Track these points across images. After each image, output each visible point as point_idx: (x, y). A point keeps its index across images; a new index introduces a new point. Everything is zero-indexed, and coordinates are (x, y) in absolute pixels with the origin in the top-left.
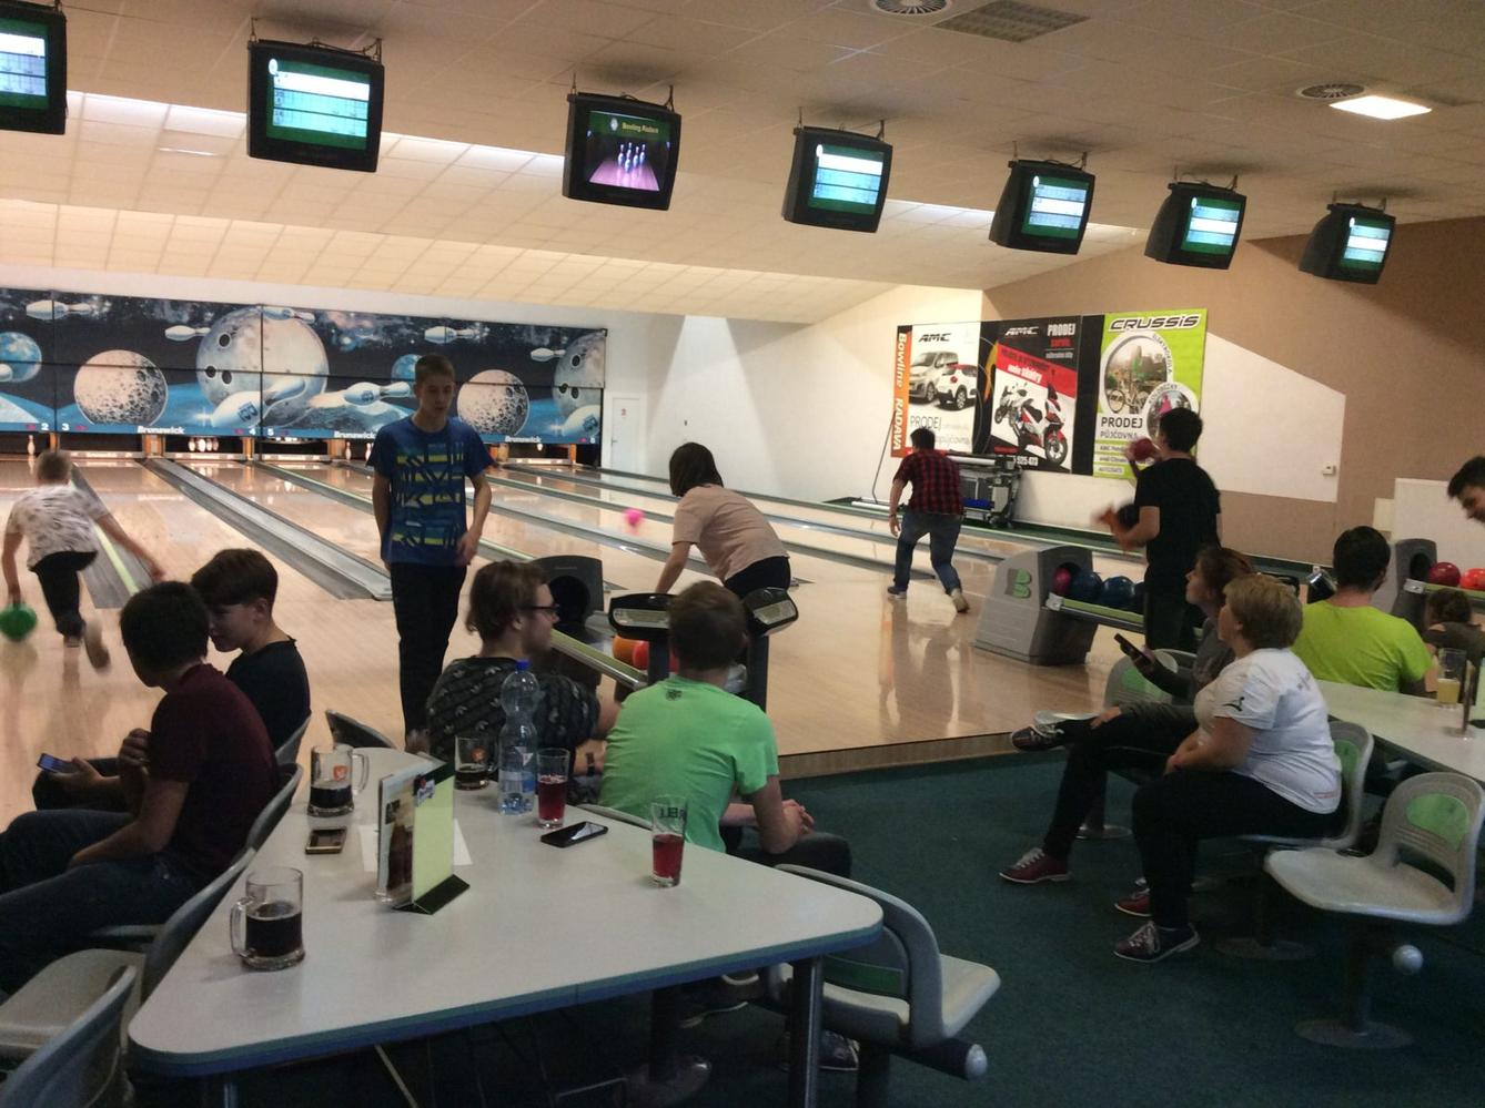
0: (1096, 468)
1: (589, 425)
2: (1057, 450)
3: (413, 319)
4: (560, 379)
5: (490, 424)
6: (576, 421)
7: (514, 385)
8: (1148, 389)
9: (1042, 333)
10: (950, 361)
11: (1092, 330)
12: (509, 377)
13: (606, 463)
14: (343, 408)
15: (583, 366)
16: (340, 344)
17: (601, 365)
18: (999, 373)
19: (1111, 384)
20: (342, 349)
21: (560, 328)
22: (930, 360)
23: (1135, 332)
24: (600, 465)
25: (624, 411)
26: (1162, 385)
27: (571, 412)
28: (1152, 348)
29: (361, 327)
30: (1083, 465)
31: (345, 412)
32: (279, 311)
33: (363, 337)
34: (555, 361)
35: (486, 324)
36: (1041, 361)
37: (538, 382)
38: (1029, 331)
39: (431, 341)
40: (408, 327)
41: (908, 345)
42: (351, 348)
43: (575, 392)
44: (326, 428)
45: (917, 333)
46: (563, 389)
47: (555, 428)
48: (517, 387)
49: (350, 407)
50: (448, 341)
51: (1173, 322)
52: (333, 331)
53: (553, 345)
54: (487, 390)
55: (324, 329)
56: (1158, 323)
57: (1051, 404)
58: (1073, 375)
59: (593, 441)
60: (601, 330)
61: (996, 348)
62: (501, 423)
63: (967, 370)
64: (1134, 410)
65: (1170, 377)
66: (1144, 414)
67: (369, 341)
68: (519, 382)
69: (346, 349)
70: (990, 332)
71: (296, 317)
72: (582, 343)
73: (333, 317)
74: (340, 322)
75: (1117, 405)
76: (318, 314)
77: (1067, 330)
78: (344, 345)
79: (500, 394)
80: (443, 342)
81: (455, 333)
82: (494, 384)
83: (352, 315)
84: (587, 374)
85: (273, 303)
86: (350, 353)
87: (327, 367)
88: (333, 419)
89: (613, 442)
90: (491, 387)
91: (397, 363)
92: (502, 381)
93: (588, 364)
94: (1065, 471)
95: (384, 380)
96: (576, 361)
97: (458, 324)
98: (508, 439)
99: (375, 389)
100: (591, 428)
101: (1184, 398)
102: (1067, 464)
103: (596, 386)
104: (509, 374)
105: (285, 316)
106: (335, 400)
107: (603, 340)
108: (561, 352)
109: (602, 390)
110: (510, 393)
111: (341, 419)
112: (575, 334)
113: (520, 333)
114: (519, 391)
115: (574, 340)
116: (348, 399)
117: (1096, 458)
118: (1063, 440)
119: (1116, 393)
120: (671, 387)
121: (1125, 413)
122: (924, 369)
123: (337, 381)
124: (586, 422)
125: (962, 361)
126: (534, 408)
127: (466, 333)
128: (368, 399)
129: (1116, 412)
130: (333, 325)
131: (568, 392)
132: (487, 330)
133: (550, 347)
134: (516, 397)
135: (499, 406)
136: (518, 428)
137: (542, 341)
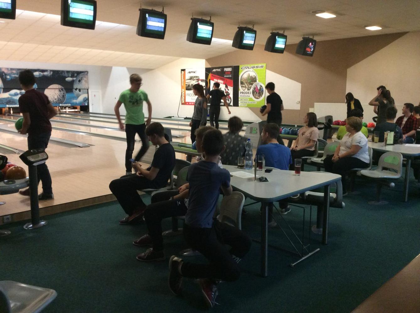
0: (239, 105)
1: (85, 100)
2: (229, 101)
4: (75, 87)
5: (55, 101)
6: (81, 99)
7: (61, 89)
8: (252, 84)
9: (223, 70)
10: (197, 78)
11: (236, 70)
12: (60, 87)
13: (91, 111)
14: (8, 98)
15: (82, 82)
16: (6, 78)
17: (87, 82)
18: (211, 81)
19: (242, 83)
20: (7, 80)
21: (74, 71)
22: (191, 78)
23: (248, 70)
24: (89, 111)
25: (95, 96)
26: (256, 83)
27: (79, 96)
28: (252, 74)
29: (13, 73)
30: (236, 104)
31: (9, 99)
33: (13, 76)
34: (73, 81)
35: (51, 71)
36: (223, 78)
37: (68, 88)
38: (219, 70)
41: (184, 74)
42: (10, 79)
43: (80, 90)
44: (3, 104)
45: (187, 71)
46: (76, 89)
47: (75, 101)
48: (62, 89)
49: (11, 97)
50: (40, 76)
51: (257, 67)
52: (4, 74)
53: (72, 76)
54: (53, 90)
55: (1, 73)
56: (253, 67)
57: (226, 89)
58: (232, 81)
59: (86, 104)
60: (86, 72)
61: (210, 75)
62: (58, 100)
63: (202, 81)
64: (248, 90)
65: (257, 81)
66: (251, 90)
67: (15, 77)
68: (63, 88)
69: (8, 80)
70: (208, 71)
72: (81, 76)
73: (3, 70)
74: (6, 71)
75: (244, 89)
77: (229, 69)
78: (7, 78)
79: (57, 92)
80: (38, 77)
81: (42, 73)
82: (55, 89)
83: (9, 69)
84: (83, 85)
87: (2, 85)
88: (6, 101)
89: (92, 104)
90: (54, 90)
92: (58, 88)
93: (83, 81)
94: (231, 106)
96: (79, 81)
97: (43, 71)
98: (60, 105)
99: (18, 91)
100: (85, 101)
101: (261, 86)
102: (232, 104)
103: (86, 88)
104: (60, 85)
106: (6, 95)
107: (87, 74)
108: (75, 79)
109: (88, 89)
110: (60, 91)
111: (8, 101)
112: (79, 73)
113: (62, 73)
114: (63, 90)
115: (78, 74)
116: (10, 95)
117: (239, 102)
118: (230, 98)
119: (243, 85)
121: (246, 90)
122: (190, 81)
123: (6, 90)
124: (84, 99)
125: (201, 78)
126: (68, 95)
127: (45, 73)
128: (15, 94)
129: (244, 90)
130: (3, 72)
131: (78, 90)
132: (52, 72)
133: (71, 77)
134: (62, 92)
135: (57, 95)
136: (63, 102)
137: (69, 75)
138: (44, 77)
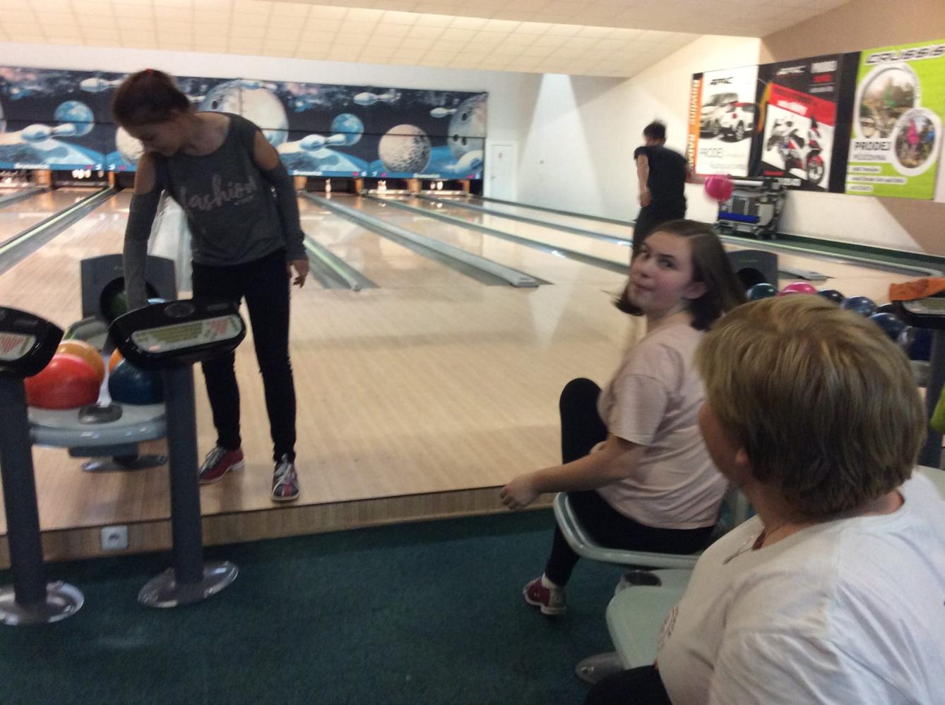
0: (849, 186)
1: (474, 165)
2: (816, 172)
3: (347, 87)
4: (453, 131)
5: (404, 165)
6: (465, 162)
7: (420, 136)
8: (896, 115)
9: (807, 71)
10: (732, 100)
11: (850, 65)
12: (415, 129)
13: (488, 191)
14: (298, 154)
15: (470, 121)
16: (295, 107)
17: (484, 119)
18: (771, 108)
19: (865, 112)
20: (297, 110)
21: (452, 92)
22: (716, 101)
23: (887, 64)
24: (482, 194)
25: (500, 155)
26: (909, 111)
27: (461, 156)
28: (901, 77)
29: (310, 94)
30: (837, 185)
31: (301, 156)
32: (251, 83)
33: (312, 101)
34: (448, 118)
35: (398, 90)
36: (807, 96)
37: (437, 133)
38: (796, 70)
39: (359, 103)
40: (343, 93)
41: (700, 88)
42: (303, 110)
43: (464, 140)
45: (707, 79)
46: (456, 138)
47: (450, 167)
48: (422, 137)
49: (304, 153)
50: (372, 103)
51: (922, 53)
52: (290, 97)
53: (448, 105)
54: (400, 139)
55: (284, 96)
56: (908, 55)
57: (813, 133)
58: (832, 106)
59: (477, 177)
60: (482, 93)
61: (769, 87)
62: (411, 164)
63: (746, 106)
64: (884, 135)
65: (918, 104)
66: (892, 138)
67: (315, 104)
68: (423, 133)
69: (300, 110)
70: (766, 72)
71: (264, 87)
72: (469, 103)
73: (289, 87)
74: (295, 91)
75: (869, 131)
76: (280, 85)
77: (829, 67)
78: (299, 108)
79: (409, 142)
80: (366, 104)
81: (375, 97)
82: (405, 135)
83: (303, 85)
84: (472, 127)
85: (247, 77)
86: (302, 113)
87: (287, 123)
88: (293, 161)
89: (493, 178)
90: (403, 137)
91: (335, 120)
92: (410, 133)
93: (473, 119)
94: (822, 190)
95: (327, 133)
96: (465, 117)
97: (379, 91)
98: (416, 176)
99: (319, 139)
100: (476, 167)
101: (929, 122)
102: (824, 184)
103: (479, 136)
104: (414, 127)
105: (256, 87)
106: (293, 147)
107: (484, 100)
108: (453, 111)
109: (484, 139)
110: (417, 142)
111: (298, 161)
112: (464, 96)
113: (423, 97)
114: (423, 140)
115: (461, 100)
116: (303, 147)
117: (849, 178)
118: (822, 163)
119: (869, 120)
120: (533, 135)
121: (876, 138)
122: (711, 108)
123: (295, 133)
124: (472, 163)
125: (742, 100)
126: (434, 153)
127: (384, 97)
128: (316, 147)
129: (868, 137)
130: (289, 93)
131: (459, 142)
132: (399, 94)
133: (446, 106)
134: (422, 145)
135: (408, 152)
136: (423, 167)
137: (439, 101)
138: (381, 105)
